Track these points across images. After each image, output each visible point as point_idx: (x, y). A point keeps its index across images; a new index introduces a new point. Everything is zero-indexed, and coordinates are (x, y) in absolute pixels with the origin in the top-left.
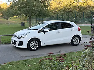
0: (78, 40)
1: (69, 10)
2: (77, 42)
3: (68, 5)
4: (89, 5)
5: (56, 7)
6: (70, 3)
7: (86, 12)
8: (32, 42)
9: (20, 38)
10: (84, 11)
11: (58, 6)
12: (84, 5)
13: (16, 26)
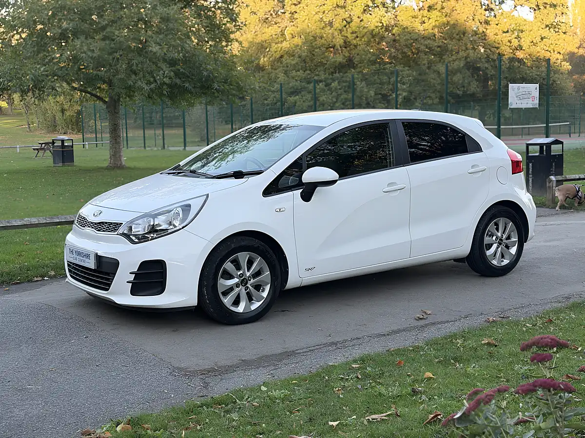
0: (509, 238)
1: (340, 59)
2: (507, 247)
3: (331, 24)
4: (454, 26)
5: (259, 39)
6: (341, 11)
7: (442, 69)
8: (228, 266)
9: (143, 239)
10: (430, 63)
11: (271, 31)
12: (429, 25)
13: (16, 165)
